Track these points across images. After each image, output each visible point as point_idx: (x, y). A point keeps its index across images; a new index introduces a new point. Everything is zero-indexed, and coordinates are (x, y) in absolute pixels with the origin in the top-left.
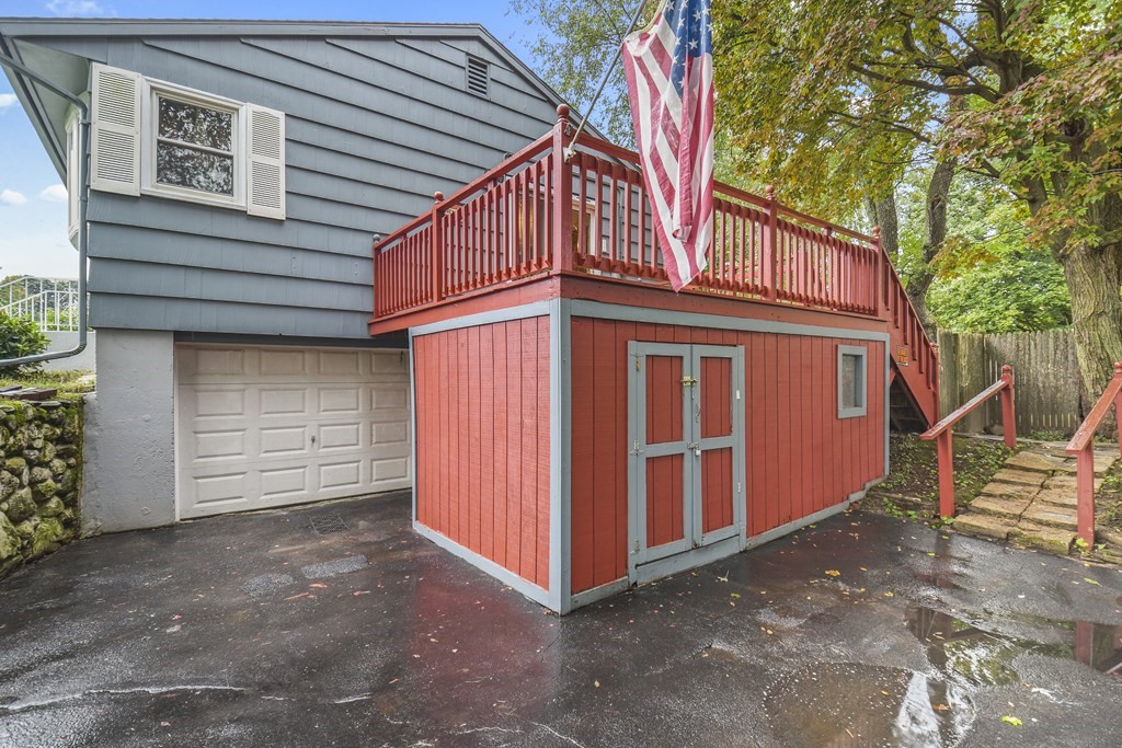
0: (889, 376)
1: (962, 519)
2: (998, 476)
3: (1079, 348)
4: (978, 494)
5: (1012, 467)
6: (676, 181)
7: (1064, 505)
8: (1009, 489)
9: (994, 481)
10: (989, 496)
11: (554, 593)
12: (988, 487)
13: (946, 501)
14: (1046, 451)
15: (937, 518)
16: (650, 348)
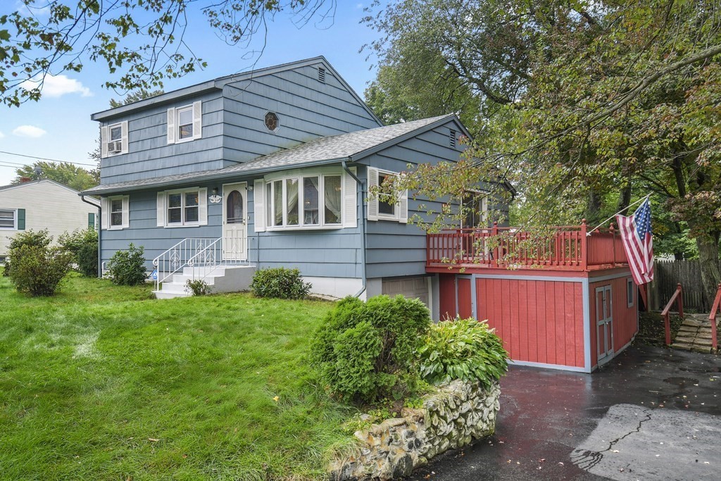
1: (674, 344)
2: (681, 329)
3: (702, 273)
4: (676, 336)
5: (685, 325)
7: (706, 338)
8: (687, 334)
9: (680, 331)
10: (680, 336)
11: (587, 368)
12: (679, 333)
13: (668, 339)
14: (694, 319)
15: (665, 346)
16: (598, 290)
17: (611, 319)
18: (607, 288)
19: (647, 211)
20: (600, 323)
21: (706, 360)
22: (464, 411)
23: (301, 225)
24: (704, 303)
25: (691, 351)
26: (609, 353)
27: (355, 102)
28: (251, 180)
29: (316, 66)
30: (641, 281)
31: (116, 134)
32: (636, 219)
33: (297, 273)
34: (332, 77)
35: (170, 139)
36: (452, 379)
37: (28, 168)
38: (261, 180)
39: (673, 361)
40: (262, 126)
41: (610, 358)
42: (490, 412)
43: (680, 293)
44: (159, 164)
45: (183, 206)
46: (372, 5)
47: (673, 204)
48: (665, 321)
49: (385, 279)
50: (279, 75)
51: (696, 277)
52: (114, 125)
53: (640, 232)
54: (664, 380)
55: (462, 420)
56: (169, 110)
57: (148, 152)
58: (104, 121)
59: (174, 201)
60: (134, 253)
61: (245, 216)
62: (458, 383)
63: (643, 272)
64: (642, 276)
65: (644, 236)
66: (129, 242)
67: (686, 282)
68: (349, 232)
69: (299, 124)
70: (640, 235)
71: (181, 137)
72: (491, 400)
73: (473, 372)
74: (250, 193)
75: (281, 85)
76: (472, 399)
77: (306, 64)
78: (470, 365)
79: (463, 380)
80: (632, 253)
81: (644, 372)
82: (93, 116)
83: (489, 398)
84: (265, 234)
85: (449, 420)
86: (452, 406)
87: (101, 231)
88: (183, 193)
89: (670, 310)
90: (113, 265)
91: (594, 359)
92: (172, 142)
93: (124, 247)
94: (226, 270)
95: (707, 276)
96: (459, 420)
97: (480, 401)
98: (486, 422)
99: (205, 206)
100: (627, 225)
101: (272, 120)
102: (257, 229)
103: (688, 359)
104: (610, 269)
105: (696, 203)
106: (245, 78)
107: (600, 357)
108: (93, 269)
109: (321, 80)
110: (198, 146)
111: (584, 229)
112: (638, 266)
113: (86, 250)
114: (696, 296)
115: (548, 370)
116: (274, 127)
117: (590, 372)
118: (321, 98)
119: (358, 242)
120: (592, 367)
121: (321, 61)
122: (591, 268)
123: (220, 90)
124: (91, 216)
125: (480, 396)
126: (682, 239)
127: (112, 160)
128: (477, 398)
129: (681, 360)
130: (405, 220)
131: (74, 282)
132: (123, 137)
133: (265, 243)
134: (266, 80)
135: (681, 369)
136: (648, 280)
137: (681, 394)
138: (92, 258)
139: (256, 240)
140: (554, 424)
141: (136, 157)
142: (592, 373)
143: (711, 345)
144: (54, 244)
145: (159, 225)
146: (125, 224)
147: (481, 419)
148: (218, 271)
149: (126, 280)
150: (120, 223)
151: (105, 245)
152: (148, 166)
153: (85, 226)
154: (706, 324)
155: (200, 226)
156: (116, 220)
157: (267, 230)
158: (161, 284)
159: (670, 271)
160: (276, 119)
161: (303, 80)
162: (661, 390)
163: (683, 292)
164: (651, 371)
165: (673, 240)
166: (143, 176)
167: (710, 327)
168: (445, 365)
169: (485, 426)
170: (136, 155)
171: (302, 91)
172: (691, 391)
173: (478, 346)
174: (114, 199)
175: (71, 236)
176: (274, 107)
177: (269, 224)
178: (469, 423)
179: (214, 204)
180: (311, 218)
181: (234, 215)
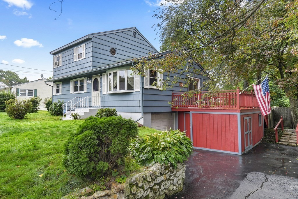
1: (280, 142)
2: (283, 136)
3: (292, 112)
5: (284, 134)
7: (294, 140)
8: (285, 138)
10: (282, 139)
11: (240, 153)
12: (282, 138)
13: (277, 140)
14: (288, 131)
15: (276, 143)
16: (245, 118)
17: (251, 131)
18: (249, 117)
19: (267, 82)
20: (246, 133)
21: (294, 150)
22: (158, 181)
23: (118, 91)
24: (292, 125)
25: (287, 145)
26: (250, 146)
27: (148, 45)
28: (101, 73)
29: (132, 31)
30: (265, 114)
31: (58, 59)
32: (262, 86)
33: (115, 110)
34: (139, 35)
35: (75, 59)
36: (156, 163)
38: (105, 73)
39: (280, 150)
40: (109, 53)
41: (251, 148)
42: (179, 180)
43: (282, 121)
44: (71, 69)
45: (79, 85)
46: (157, 9)
47: (279, 82)
48: (276, 132)
49: (152, 113)
50: (116, 34)
51: (289, 114)
52: (57, 56)
53: (264, 92)
54: (275, 159)
55: (157, 187)
56: (74, 48)
57: (68, 65)
58: (55, 54)
59: (76, 83)
60: (60, 103)
61: (99, 88)
62: (157, 165)
63: (265, 110)
64: (265, 112)
65: (266, 94)
67: (285, 116)
68: (137, 93)
69: (125, 53)
70: (264, 93)
71: (79, 58)
72: (179, 173)
73: (168, 159)
74: (101, 79)
75: (117, 37)
76: (166, 174)
77: (128, 30)
78: (167, 155)
79: (161, 163)
80: (261, 101)
81: (266, 155)
82: (50, 52)
83: (178, 172)
84: (107, 95)
85: (145, 189)
86: (149, 179)
87: (53, 95)
88: (79, 80)
89: (278, 127)
91: (243, 149)
92: (75, 61)
94: (89, 109)
95: (294, 114)
96: (154, 188)
97: (171, 174)
98: (176, 185)
99: (86, 85)
100: (258, 89)
101: (113, 51)
102: (103, 93)
103: (286, 149)
104: (250, 109)
105: (289, 81)
106: (102, 34)
107: (246, 148)
109: (134, 36)
110: (84, 61)
111: (238, 91)
112: (263, 107)
114: (289, 122)
115: (222, 153)
116: (114, 54)
117: (241, 154)
118: (134, 43)
119: (140, 97)
120: (242, 152)
121: (134, 29)
122: (241, 108)
123: (91, 39)
125: (172, 172)
126: (283, 100)
127: (57, 69)
128: (169, 173)
129: (283, 149)
130: (161, 89)
132: (60, 60)
133: (106, 99)
134: (111, 36)
135: (282, 154)
136: (268, 113)
137: (283, 166)
139: (103, 97)
140: (217, 184)
141: (64, 67)
142: (242, 155)
143: (296, 143)
145: (71, 92)
146: (60, 93)
147: (173, 184)
152: (68, 70)
154: (294, 134)
155: (84, 93)
156: (58, 91)
157: (107, 93)
158: (65, 115)
159: (278, 112)
160: (115, 51)
161: (126, 36)
162: (274, 164)
163: (283, 120)
164: (269, 155)
165: (279, 101)
167: (296, 135)
168: (153, 155)
169: (175, 188)
170: (64, 66)
171: (126, 40)
172: (288, 164)
173: (174, 145)
174: (57, 83)
176: (114, 46)
177: (108, 91)
178: (162, 188)
179: (89, 84)
180: (122, 87)
181: (96, 88)
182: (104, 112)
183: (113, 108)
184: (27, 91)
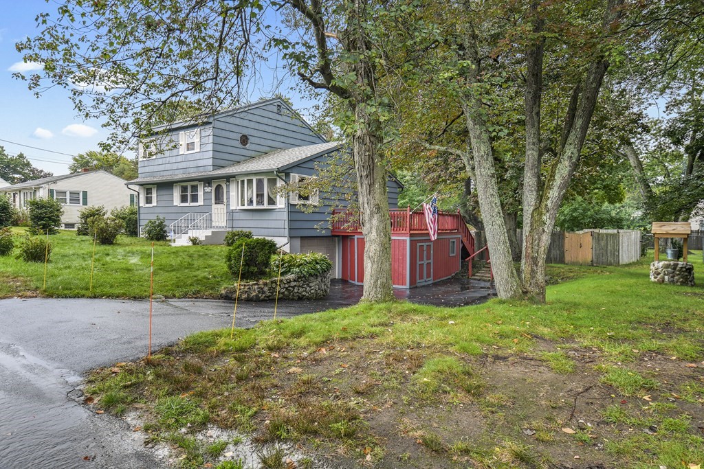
0: (461, 246)
1: (473, 277)
2: (482, 269)
4: (477, 273)
5: (485, 267)
6: (432, 226)
8: (483, 272)
10: (480, 273)
11: (407, 286)
13: (470, 274)
17: (431, 261)
18: (427, 244)
20: (419, 262)
22: (292, 285)
23: (255, 206)
27: (304, 126)
28: (228, 178)
29: (275, 104)
33: (250, 233)
34: (287, 110)
35: (181, 151)
37: (81, 157)
38: (234, 179)
40: (238, 144)
41: (429, 283)
42: (312, 290)
44: (175, 166)
45: (189, 193)
48: (469, 264)
49: (302, 238)
50: (250, 111)
52: (146, 140)
55: (291, 289)
56: (180, 132)
57: (168, 158)
59: (184, 189)
60: (159, 221)
61: (225, 200)
66: (157, 215)
68: (281, 211)
69: (263, 141)
71: (188, 150)
74: (228, 187)
75: (252, 117)
77: (268, 103)
78: (301, 269)
83: (311, 284)
84: (237, 211)
85: (282, 287)
86: (285, 282)
87: (139, 207)
88: (189, 185)
90: (147, 228)
91: (413, 282)
92: (182, 153)
93: (153, 218)
94: (212, 232)
96: (289, 288)
98: (308, 293)
99: (202, 193)
101: (244, 140)
102: (231, 208)
106: (227, 114)
107: (418, 281)
108: (135, 231)
109: (279, 113)
110: (197, 156)
111: (408, 211)
113: (130, 220)
116: (246, 144)
117: (408, 288)
118: (279, 124)
119: (285, 216)
120: (410, 285)
121: (279, 100)
122: (412, 232)
123: (210, 123)
124: (132, 196)
125: (304, 282)
127: (146, 162)
130: (317, 204)
131: (122, 238)
132: (152, 148)
133: (236, 216)
134: (241, 115)
138: (134, 225)
139: (231, 214)
144: (108, 215)
145: (175, 204)
146: (154, 204)
147: (305, 291)
148: (209, 233)
149: (155, 237)
150: (151, 202)
151: (142, 216)
152: (168, 167)
153: (128, 204)
155: (199, 206)
156: (149, 200)
157: (238, 209)
158: (174, 240)
160: (247, 139)
161: (265, 114)
166: (165, 173)
170: (161, 160)
171: (266, 121)
174: (147, 187)
175: (119, 210)
176: (245, 132)
177: (238, 205)
178: (296, 291)
179: (207, 192)
180: (260, 202)
181: (219, 199)
182: (236, 235)
183: (248, 230)
184: (68, 194)
